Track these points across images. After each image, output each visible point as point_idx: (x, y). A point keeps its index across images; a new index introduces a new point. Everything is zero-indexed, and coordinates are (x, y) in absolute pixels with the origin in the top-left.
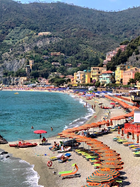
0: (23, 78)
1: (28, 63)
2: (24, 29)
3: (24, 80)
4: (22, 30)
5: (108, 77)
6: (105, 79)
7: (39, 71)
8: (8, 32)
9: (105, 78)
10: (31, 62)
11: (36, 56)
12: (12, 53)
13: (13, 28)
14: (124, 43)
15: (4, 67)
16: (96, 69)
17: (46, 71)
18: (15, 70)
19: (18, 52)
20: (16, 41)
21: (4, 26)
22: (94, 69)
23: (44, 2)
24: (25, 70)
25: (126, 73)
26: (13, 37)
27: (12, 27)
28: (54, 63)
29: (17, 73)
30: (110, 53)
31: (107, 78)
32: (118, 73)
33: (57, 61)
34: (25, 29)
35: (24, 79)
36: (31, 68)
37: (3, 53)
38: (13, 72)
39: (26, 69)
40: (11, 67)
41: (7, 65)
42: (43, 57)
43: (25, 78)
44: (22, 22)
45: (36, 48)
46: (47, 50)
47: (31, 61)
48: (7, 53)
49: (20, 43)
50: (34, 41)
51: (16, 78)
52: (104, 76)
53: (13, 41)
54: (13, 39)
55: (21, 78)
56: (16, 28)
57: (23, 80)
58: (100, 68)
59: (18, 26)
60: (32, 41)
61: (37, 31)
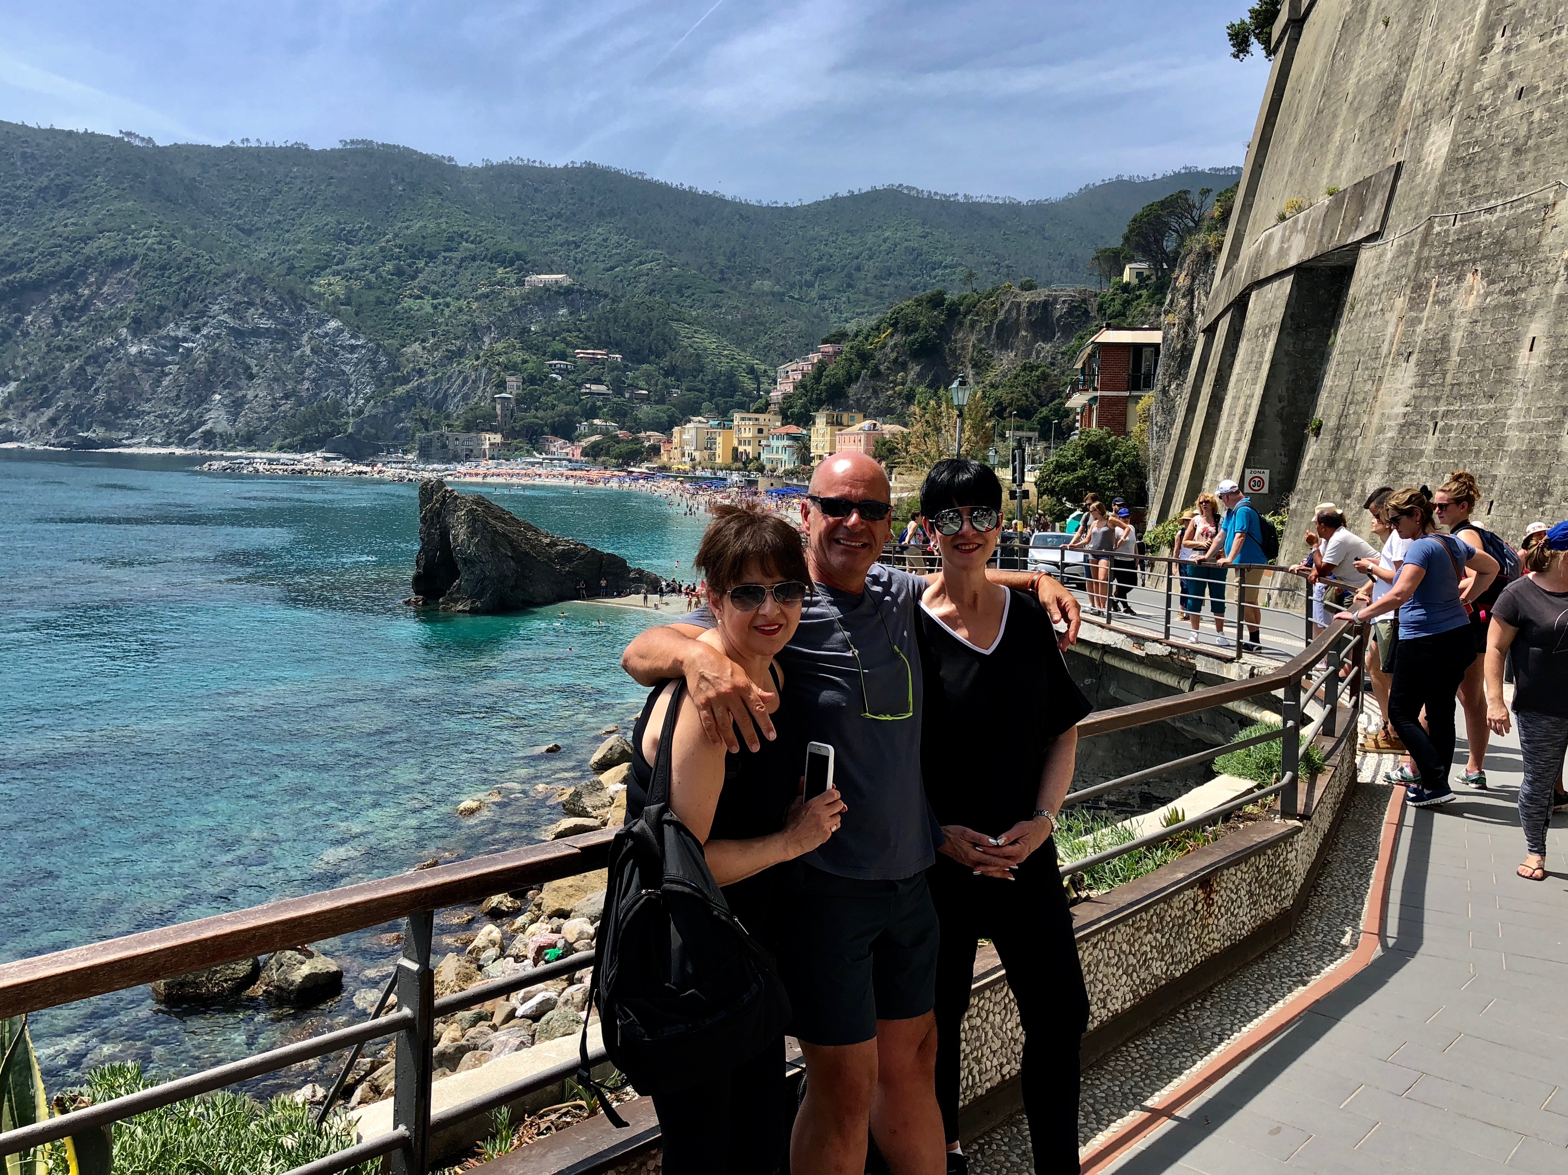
0: (487, 436)
1: (501, 386)
2: (474, 260)
3: (491, 444)
4: (464, 264)
5: (789, 446)
6: (777, 453)
7: (540, 414)
8: (418, 271)
9: (777, 449)
11: (525, 361)
12: (436, 347)
13: (432, 257)
14: (833, 339)
15: (413, 397)
16: (750, 419)
17: (567, 415)
19: (458, 343)
20: (448, 305)
21: (400, 247)
22: (743, 419)
23: (537, 165)
24: (494, 408)
25: (847, 437)
26: (434, 288)
27: (429, 252)
28: (588, 386)
29: (463, 418)
30: (788, 369)
31: (785, 448)
32: (822, 435)
33: (598, 381)
35: (492, 441)
36: (514, 403)
37: (403, 346)
39: (498, 407)
40: (439, 396)
42: (551, 365)
43: (497, 438)
44: (465, 236)
45: (525, 331)
46: (564, 340)
47: (513, 378)
49: (460, 310)
50: (510, 305)
51: (462, 437)
52: (775, 443)
53: (435, 302)
54: (434, 297)
55: (481, 436)
56: (445, 258)
57: (487, 442)
58: (761, 417)
59: (451, 250)
60: (506, 304)
61: (520, 269)
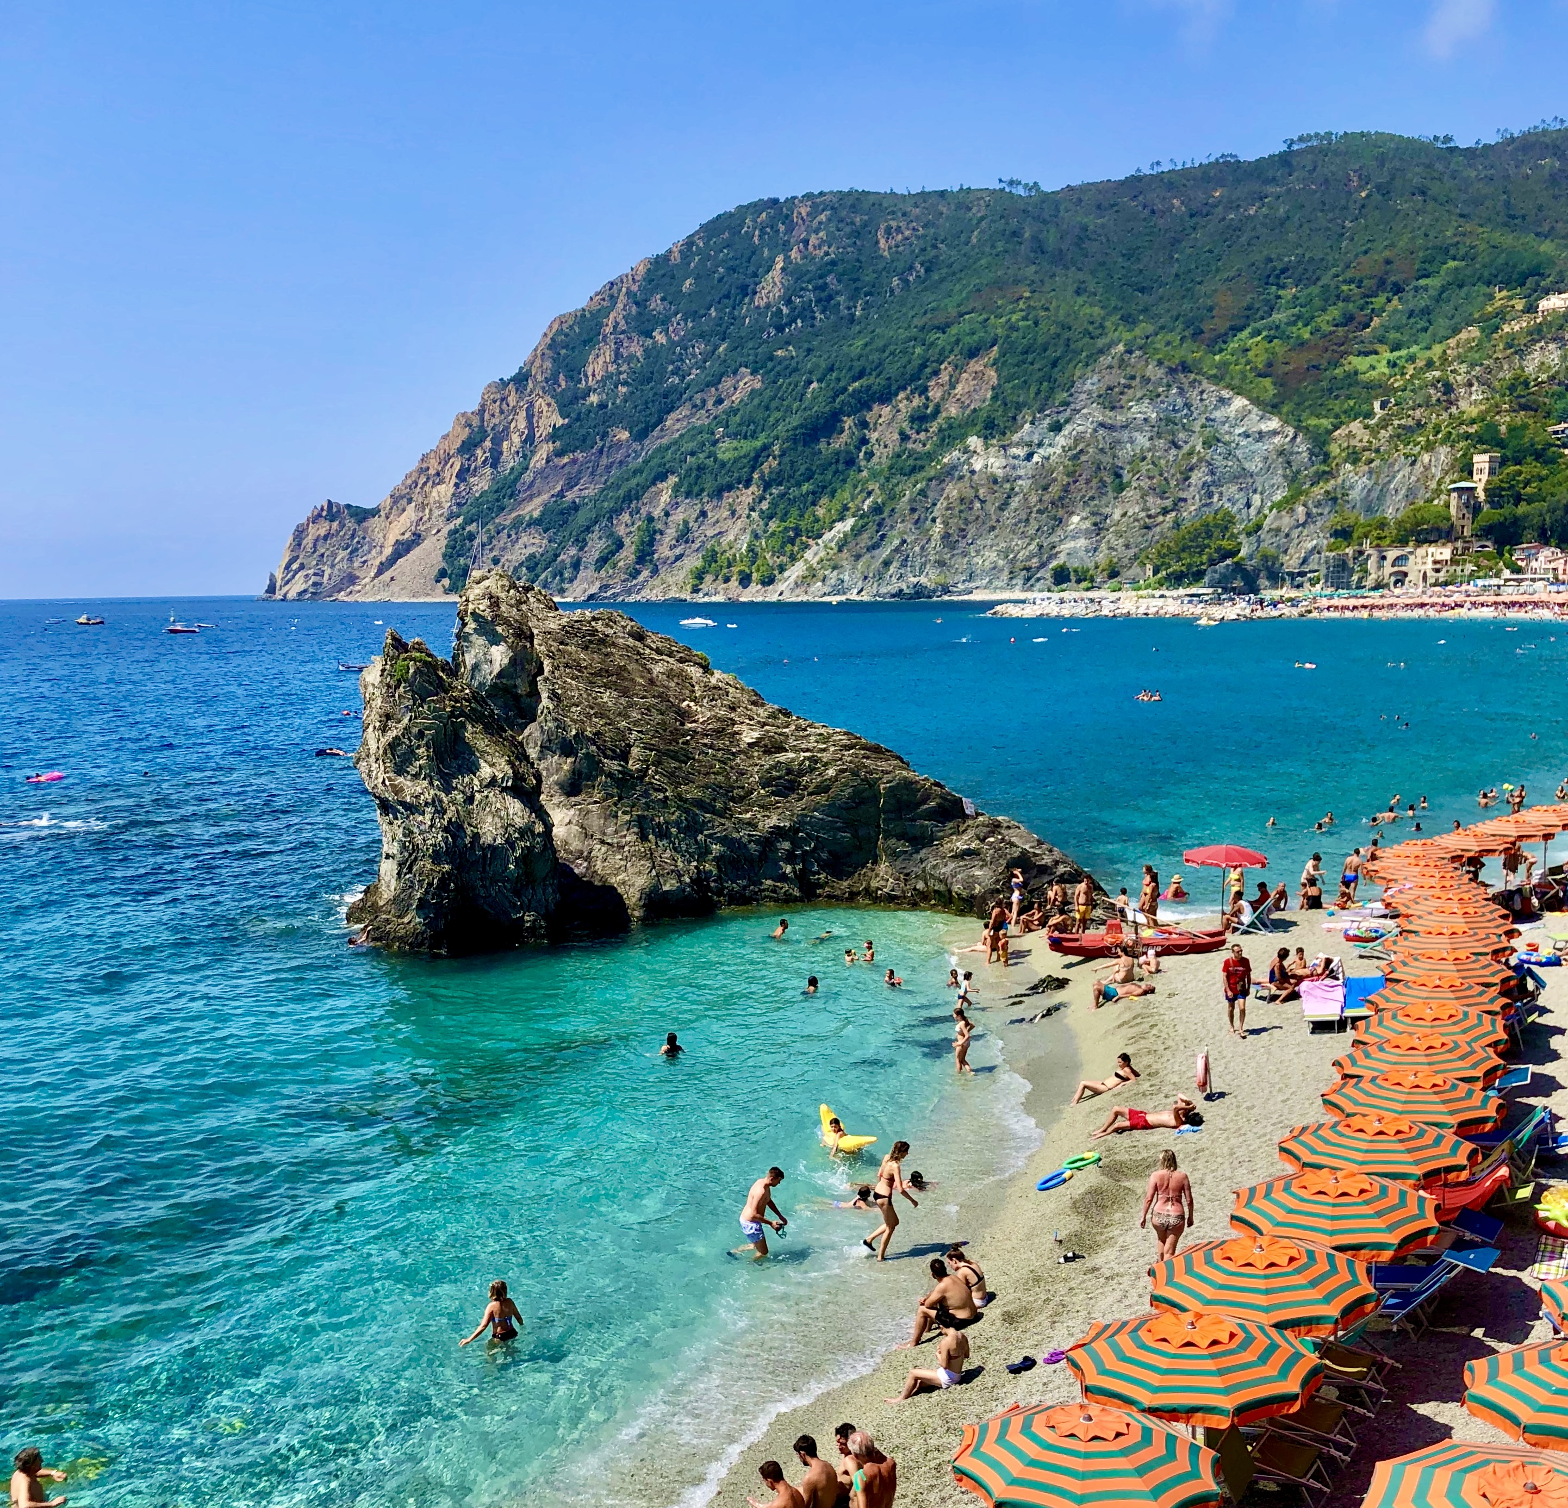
0: (1432, 549)
1: (1468, 471)
2: (1460, 286)
3: (1436, 563)
4: (1444, 295)
7: (1522, 509)
8: (1372, 315)
10: (1481, 461)
11: (1512, 429)
12: (1383, 424)
13: (1398, 289)
15: (1334, 500)
18: (1392, 511)
19: (1418, 413)
20: (1412, 359)
21: (1351, 282)
24: (1447, 506)
26: (1393, 335)
27: (1395, 284)
29: (1399, 523)
34: (1466, 289)
35: (1439, 558)
36: (1481, 496)
37: (1336, 428)
38: (1382, 525)
39: (1453, 503)
40: (1374, 494)
41: (1352, 487)
42: (1556, 432)
43: (1445, 553)
44: (1452, 252)
45: (1520, 383)
47: (1486, 457)
48: (1355, 426)
49: (1430, 364)
50: (1509, 346)
51: (1392, 554)
53: (1394, 355)
54: (1396, 347)
55: (1421, 551)
56: (1416, 289)
57: (1430, 559)
59: (1427, 276)
60: (1501, 346)
61: (1534, 290)
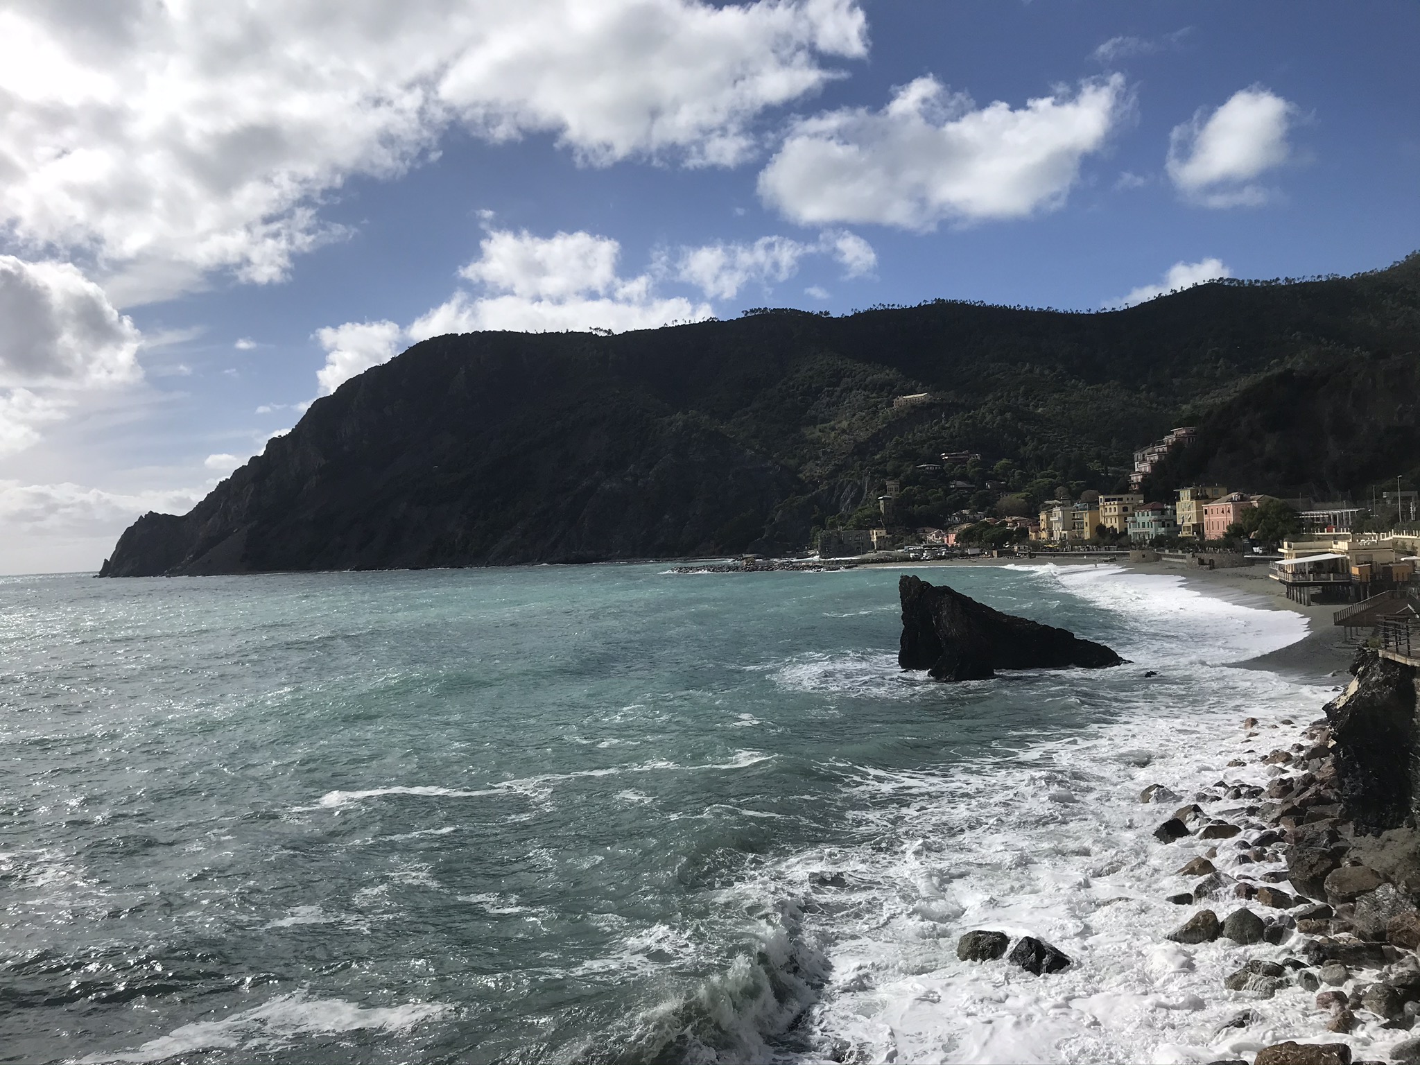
0: (874, 531)
1: (883, 489)
2: (851, 390)
4: (844, 395)
5: (1155, 521)
6: (1144, 527)
7: (917, 508)
8: (808, 404)
9: (1144, 523)
10: (891, 484)
11: (900, 467)
12: (826, 462)
13: (818, 391)
14: (1185, 422)
15: (812, 504)
16: (1114, 500)
17: (939, 508)
18: (845, 510)
19: (844, 458)
20: (833, 428)
21: (794, 386)
22: (1107, 500)
23: (896, 307)
24: (879, 508)
25: (1214, 509)
26: (821, 416)
27: (816, 388)
28: (954, 482)
30: (1146, 452)
31: (1150, 522)
32: (1186, 508)
33: (963, 478)
34: (854, 392)
36: (894, 502)
38: (841, 517)
39: (882, 506)
40: (833, 502)
42: (921, 468)
43: (883, 533)
46: (931, 447)
47: (892, 482)
48: (811, 465)
49: (843, 431)
50: (883, 423)
51: (854, 534)
52: (1140, 518)
53: (823, 426)
54: (822, 423)
55: (869, 532)
56: (829, 392)
57: (875, 536)
58: (1125, 497)
59: (833, 385)
60: (879, 423)
61: (890, 392)
